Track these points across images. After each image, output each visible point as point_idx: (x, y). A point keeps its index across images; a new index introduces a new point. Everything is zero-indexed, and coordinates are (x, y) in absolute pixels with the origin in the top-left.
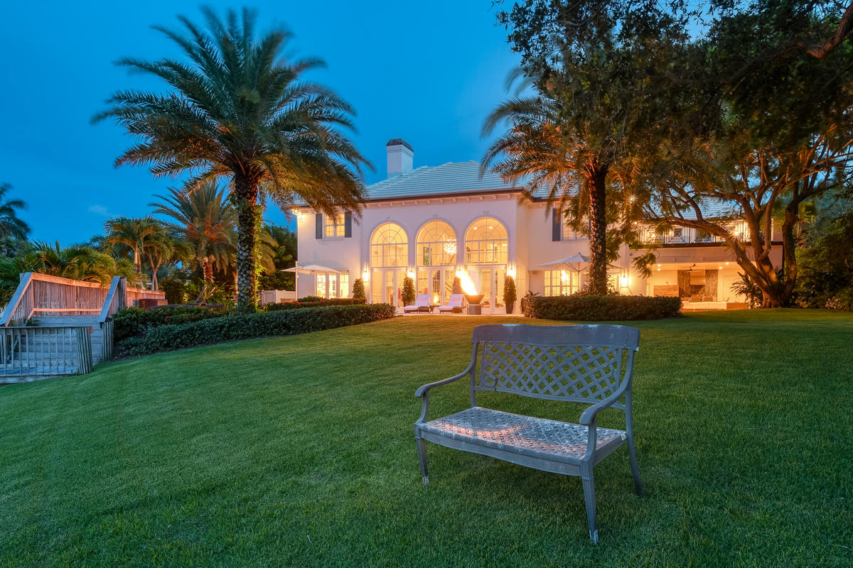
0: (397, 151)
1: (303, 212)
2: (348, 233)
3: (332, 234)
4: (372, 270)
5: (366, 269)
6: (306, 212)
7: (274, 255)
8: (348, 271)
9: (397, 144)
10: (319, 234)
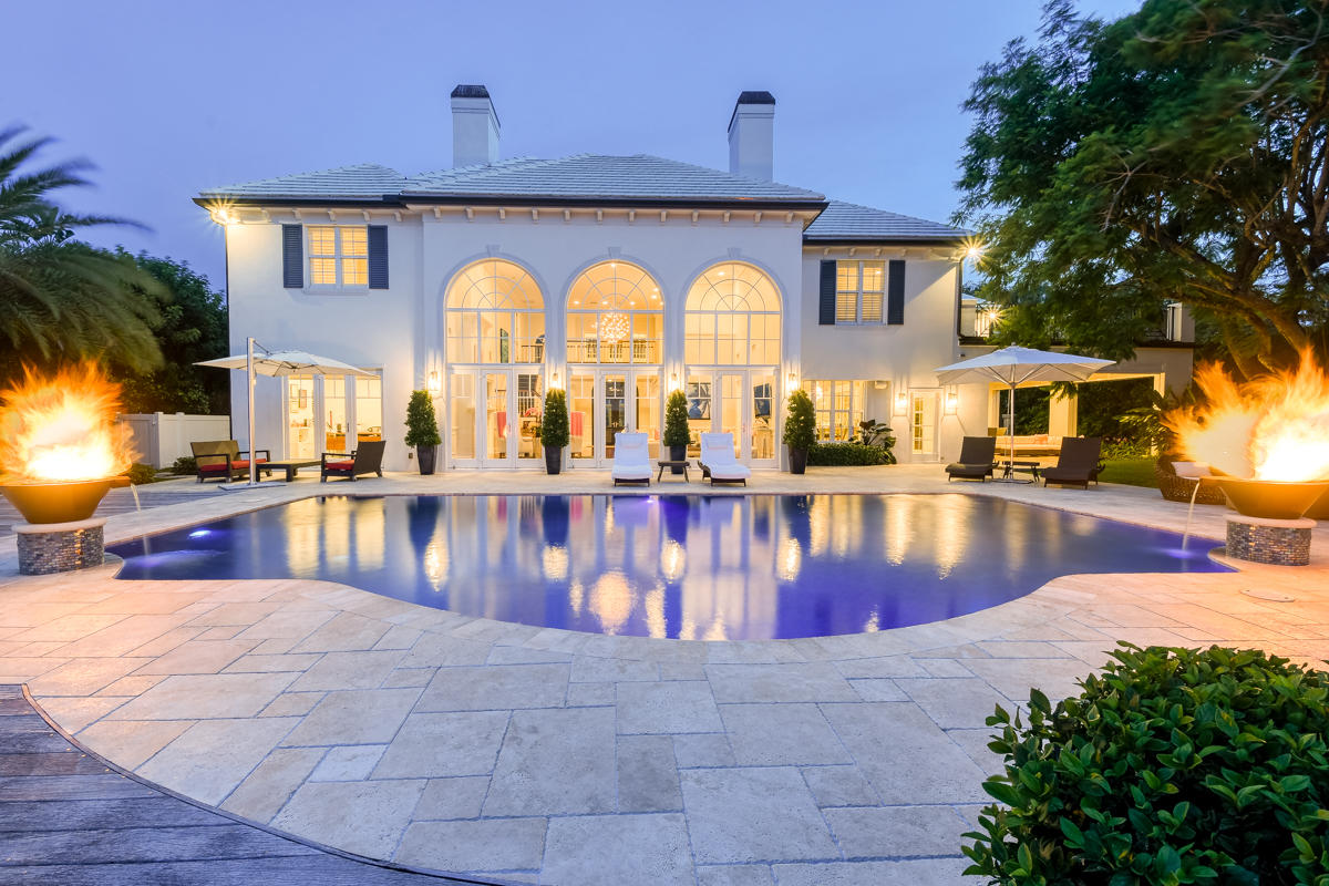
0: (474, 110)
1: (243, 218)
2: (379, 278)
3: (331, 279)
4: (449, 368)
5: (433, 365)
6: (254, 217)
7: (159, 321)
8: (380, 370)
9: (475, 96)
10: (293, 275)
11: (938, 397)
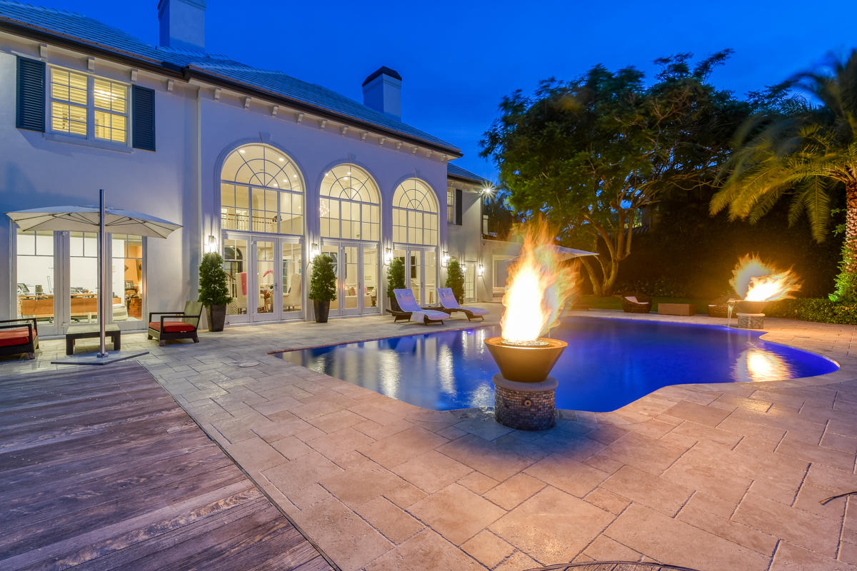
5: (210, 229)
11: (475, 267)
